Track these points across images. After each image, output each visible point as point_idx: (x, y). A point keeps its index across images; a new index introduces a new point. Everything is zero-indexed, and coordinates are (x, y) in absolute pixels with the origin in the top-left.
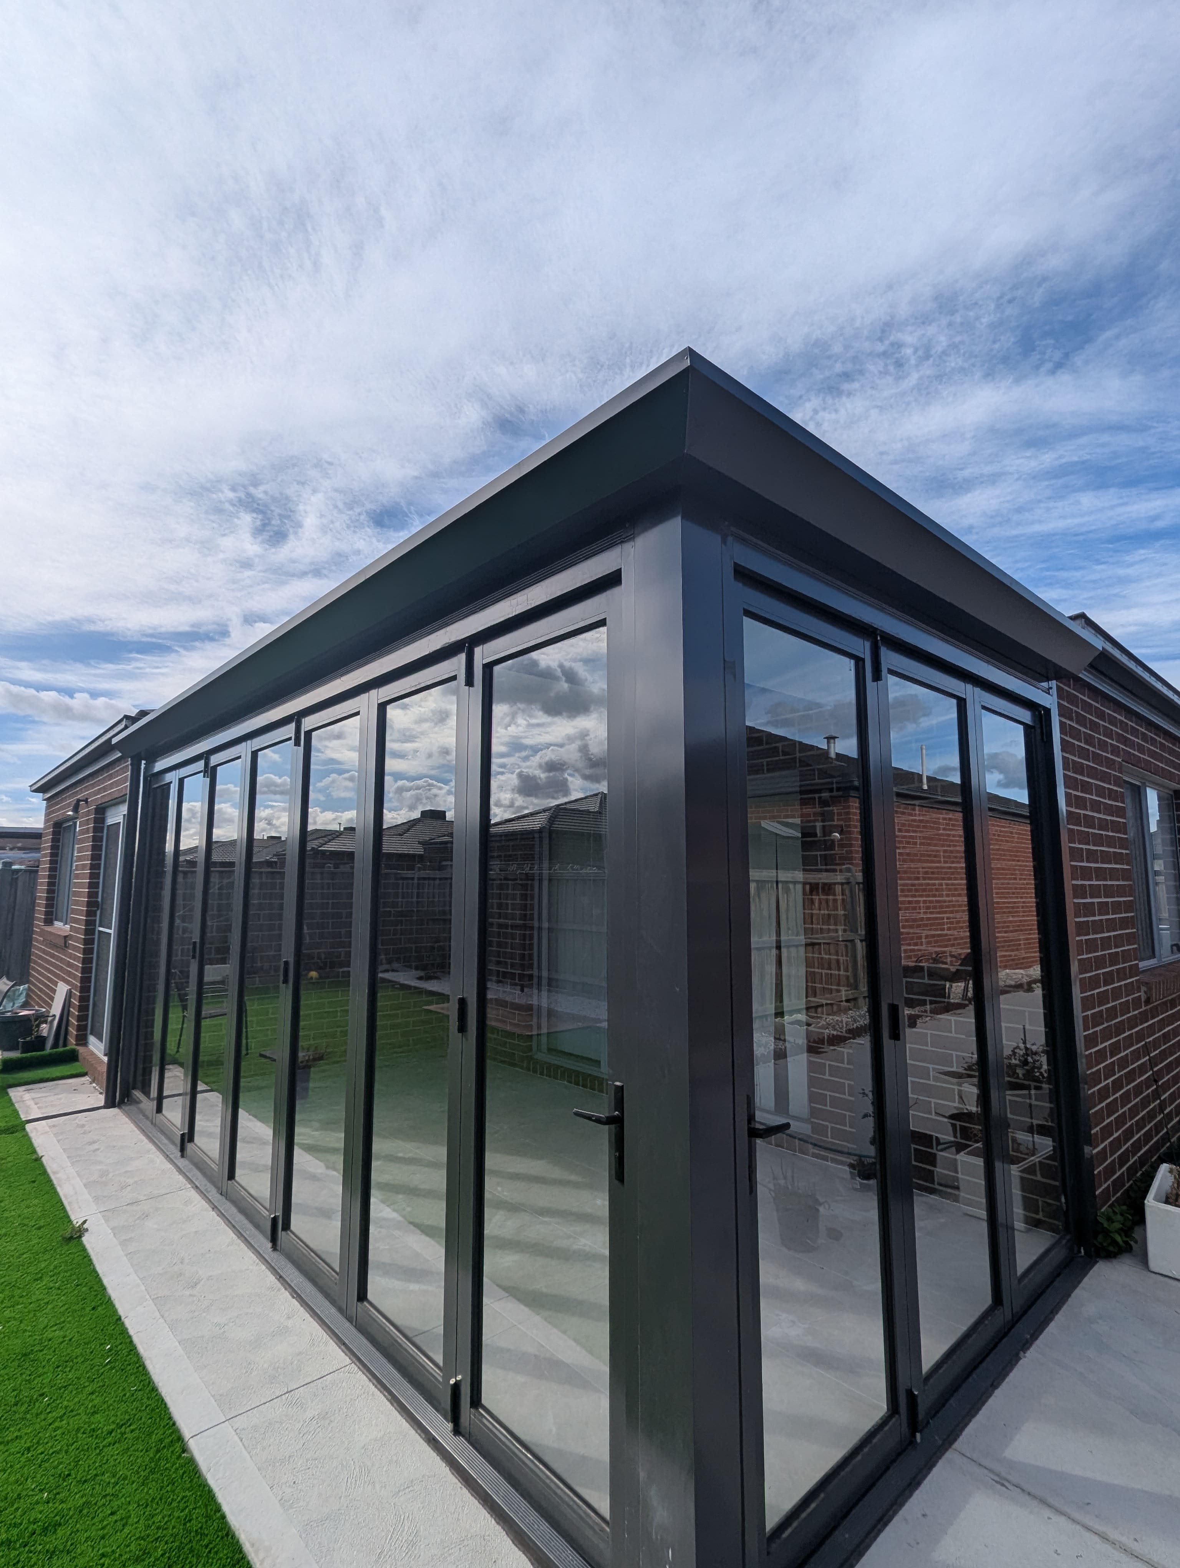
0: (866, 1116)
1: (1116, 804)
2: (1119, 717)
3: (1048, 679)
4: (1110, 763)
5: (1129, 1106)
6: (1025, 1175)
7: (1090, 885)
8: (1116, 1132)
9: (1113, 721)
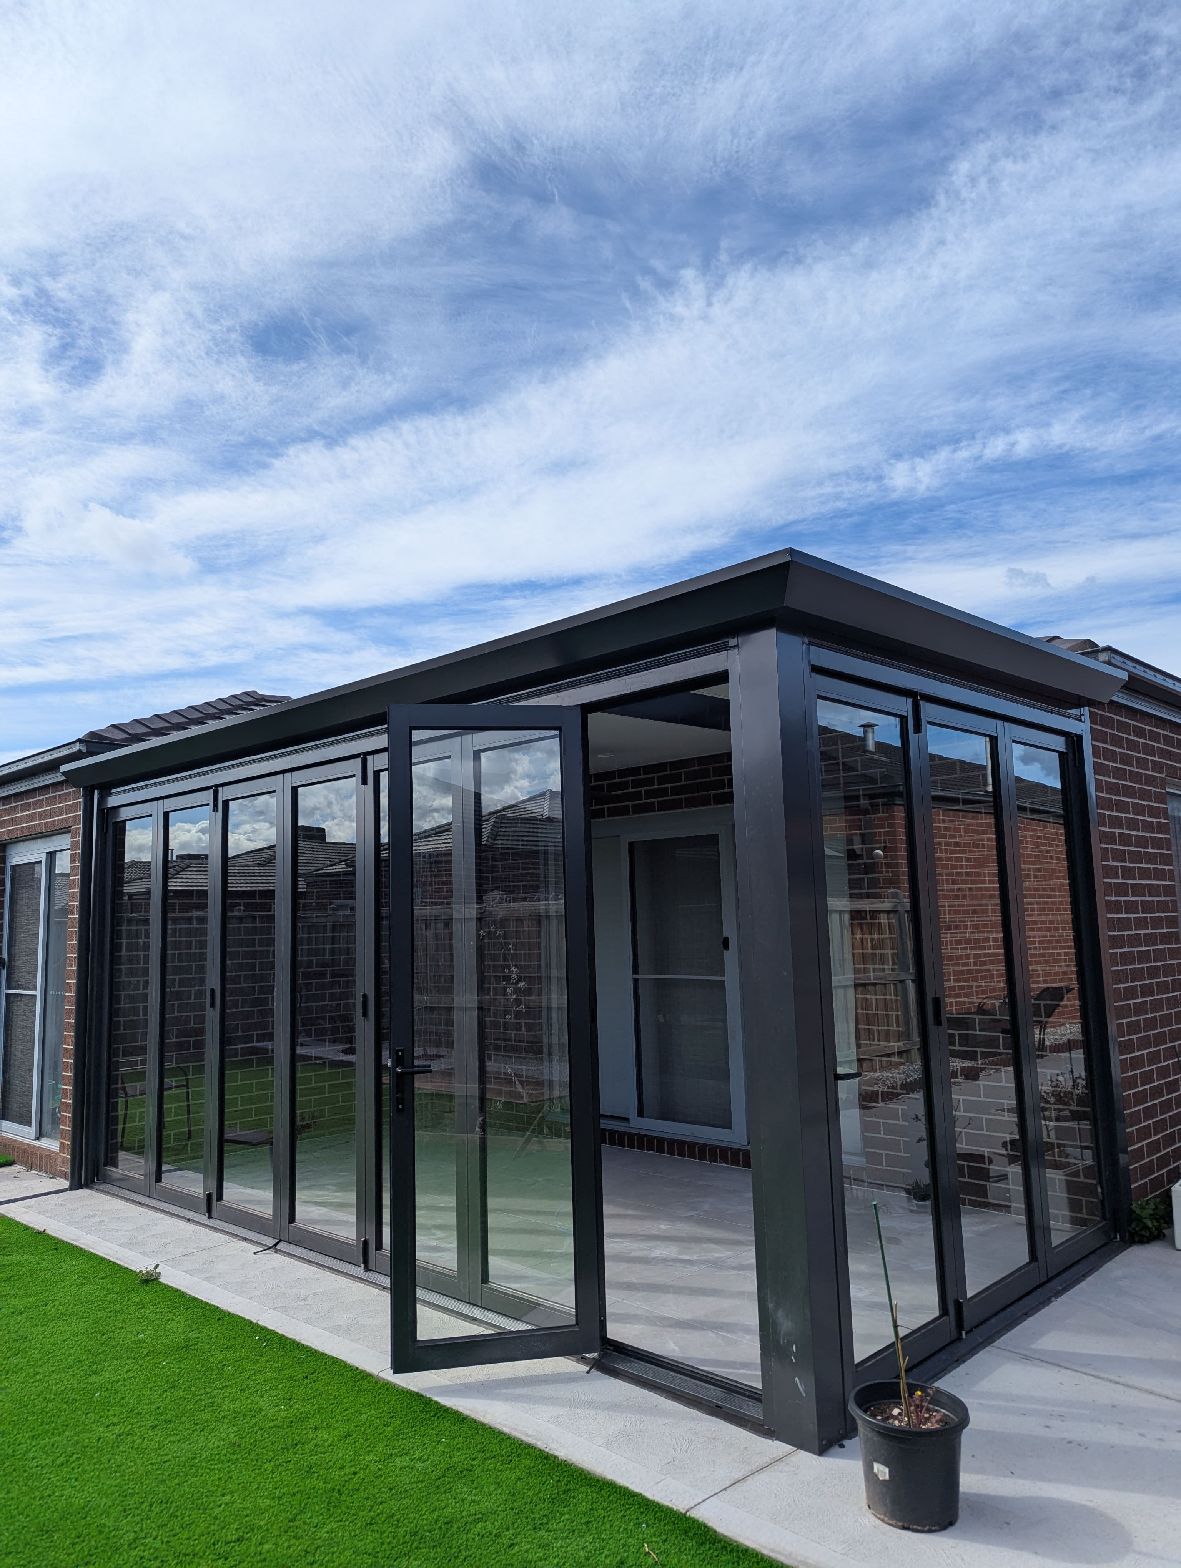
0: (920, 1140)
1: (1159, 820)
2: (1162, 732)
3: (1079, 706)
4: (1150, 780)
5: (1171, 1114)
6: (1069, 1178)
7: (1125, 901)
8: (1155, 1135)
9: (1154, 737)
